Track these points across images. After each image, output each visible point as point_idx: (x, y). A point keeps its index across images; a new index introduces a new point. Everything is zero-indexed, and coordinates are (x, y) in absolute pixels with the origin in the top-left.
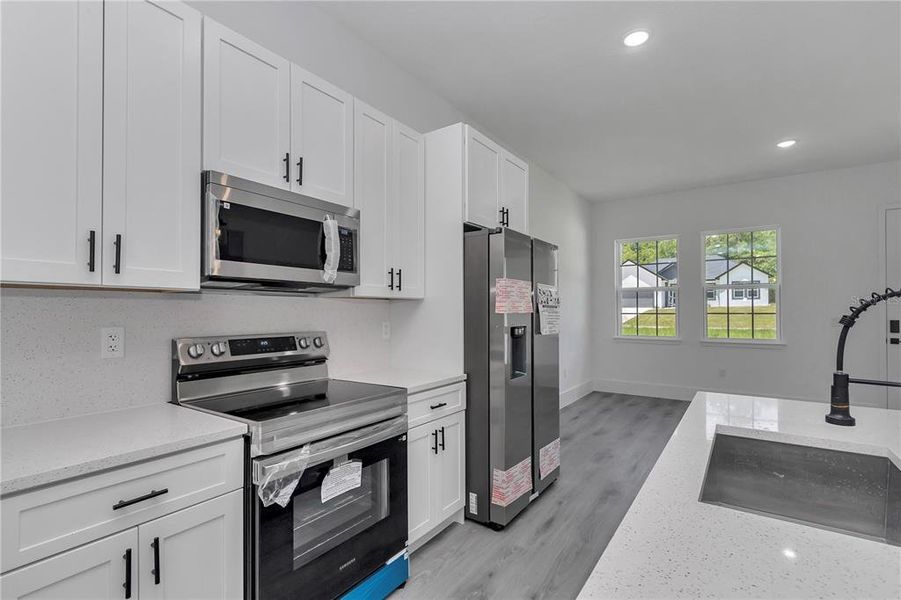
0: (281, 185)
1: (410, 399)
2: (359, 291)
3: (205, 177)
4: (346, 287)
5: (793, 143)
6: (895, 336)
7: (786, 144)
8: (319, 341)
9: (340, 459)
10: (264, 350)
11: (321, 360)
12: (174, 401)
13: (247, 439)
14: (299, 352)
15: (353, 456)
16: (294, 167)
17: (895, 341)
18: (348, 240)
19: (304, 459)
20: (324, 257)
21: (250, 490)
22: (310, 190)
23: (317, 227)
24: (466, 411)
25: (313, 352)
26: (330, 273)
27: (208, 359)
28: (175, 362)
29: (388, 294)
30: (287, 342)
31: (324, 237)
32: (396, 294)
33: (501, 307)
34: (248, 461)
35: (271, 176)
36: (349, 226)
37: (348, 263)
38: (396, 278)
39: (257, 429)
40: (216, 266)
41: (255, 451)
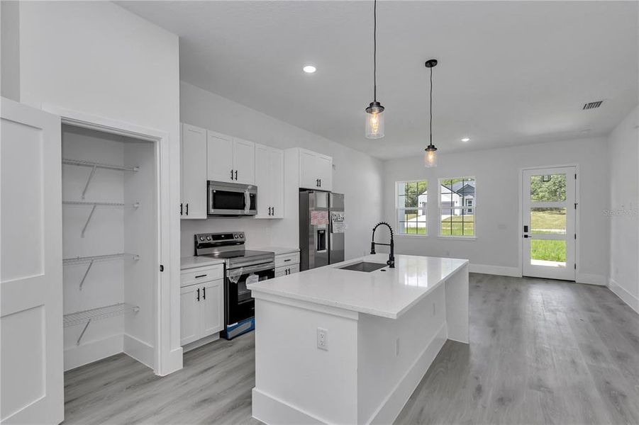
0: (231, 181)
1: (276, 257)
2: (257, 217)
3: (208, 182)
4: (252, 215)
5: (468, 140)
6: (526, 234)
7: (466, 140)
8: (242, 235)
9: (252, 273)
10: (223, 239)
11: (242, 243)
12: (196, 255)
13: (225, 264)
14: (235, 239)
15: (256, 273)
16: (234, 174)
17: (526, 236)
18: (253, 198)
19: (241, 272)
20: (244, 205)
21: (226, 279)
22: (240, 181)
23: (242, 195)
24: (300, 263)
25: (239, 240)
26: (247, 211)
27: (206, 241)
28: (196, 242)
29: (269, 217)
30: (230, 236)
31: (244, 198)
32: (271, 217)
33: (313, 222)
34: (225, 270)
35: (226, 179)
36: (253, 192)
37: (253, 207)
38: (272, 210)
39: (228, 261)
40: (212, 211)
41: (227, 267)
